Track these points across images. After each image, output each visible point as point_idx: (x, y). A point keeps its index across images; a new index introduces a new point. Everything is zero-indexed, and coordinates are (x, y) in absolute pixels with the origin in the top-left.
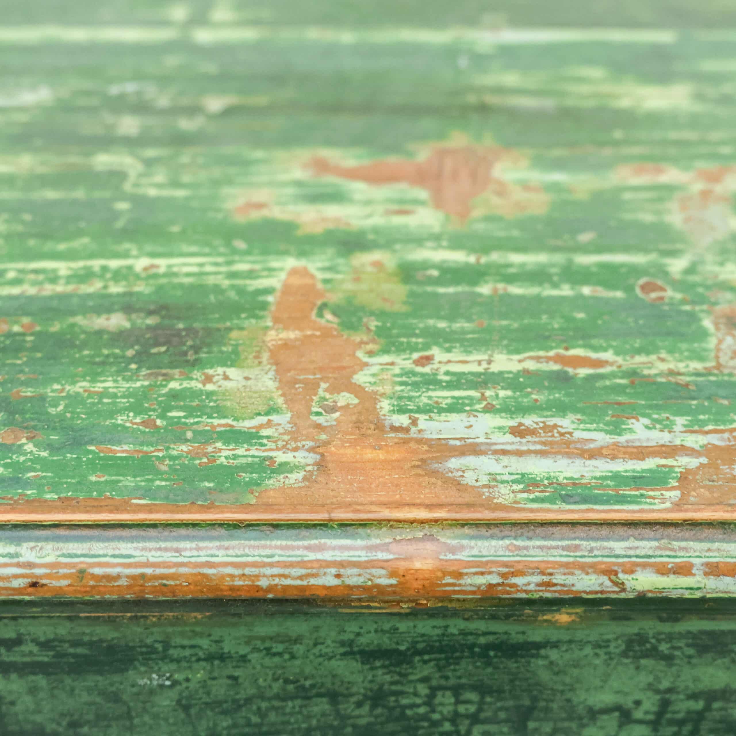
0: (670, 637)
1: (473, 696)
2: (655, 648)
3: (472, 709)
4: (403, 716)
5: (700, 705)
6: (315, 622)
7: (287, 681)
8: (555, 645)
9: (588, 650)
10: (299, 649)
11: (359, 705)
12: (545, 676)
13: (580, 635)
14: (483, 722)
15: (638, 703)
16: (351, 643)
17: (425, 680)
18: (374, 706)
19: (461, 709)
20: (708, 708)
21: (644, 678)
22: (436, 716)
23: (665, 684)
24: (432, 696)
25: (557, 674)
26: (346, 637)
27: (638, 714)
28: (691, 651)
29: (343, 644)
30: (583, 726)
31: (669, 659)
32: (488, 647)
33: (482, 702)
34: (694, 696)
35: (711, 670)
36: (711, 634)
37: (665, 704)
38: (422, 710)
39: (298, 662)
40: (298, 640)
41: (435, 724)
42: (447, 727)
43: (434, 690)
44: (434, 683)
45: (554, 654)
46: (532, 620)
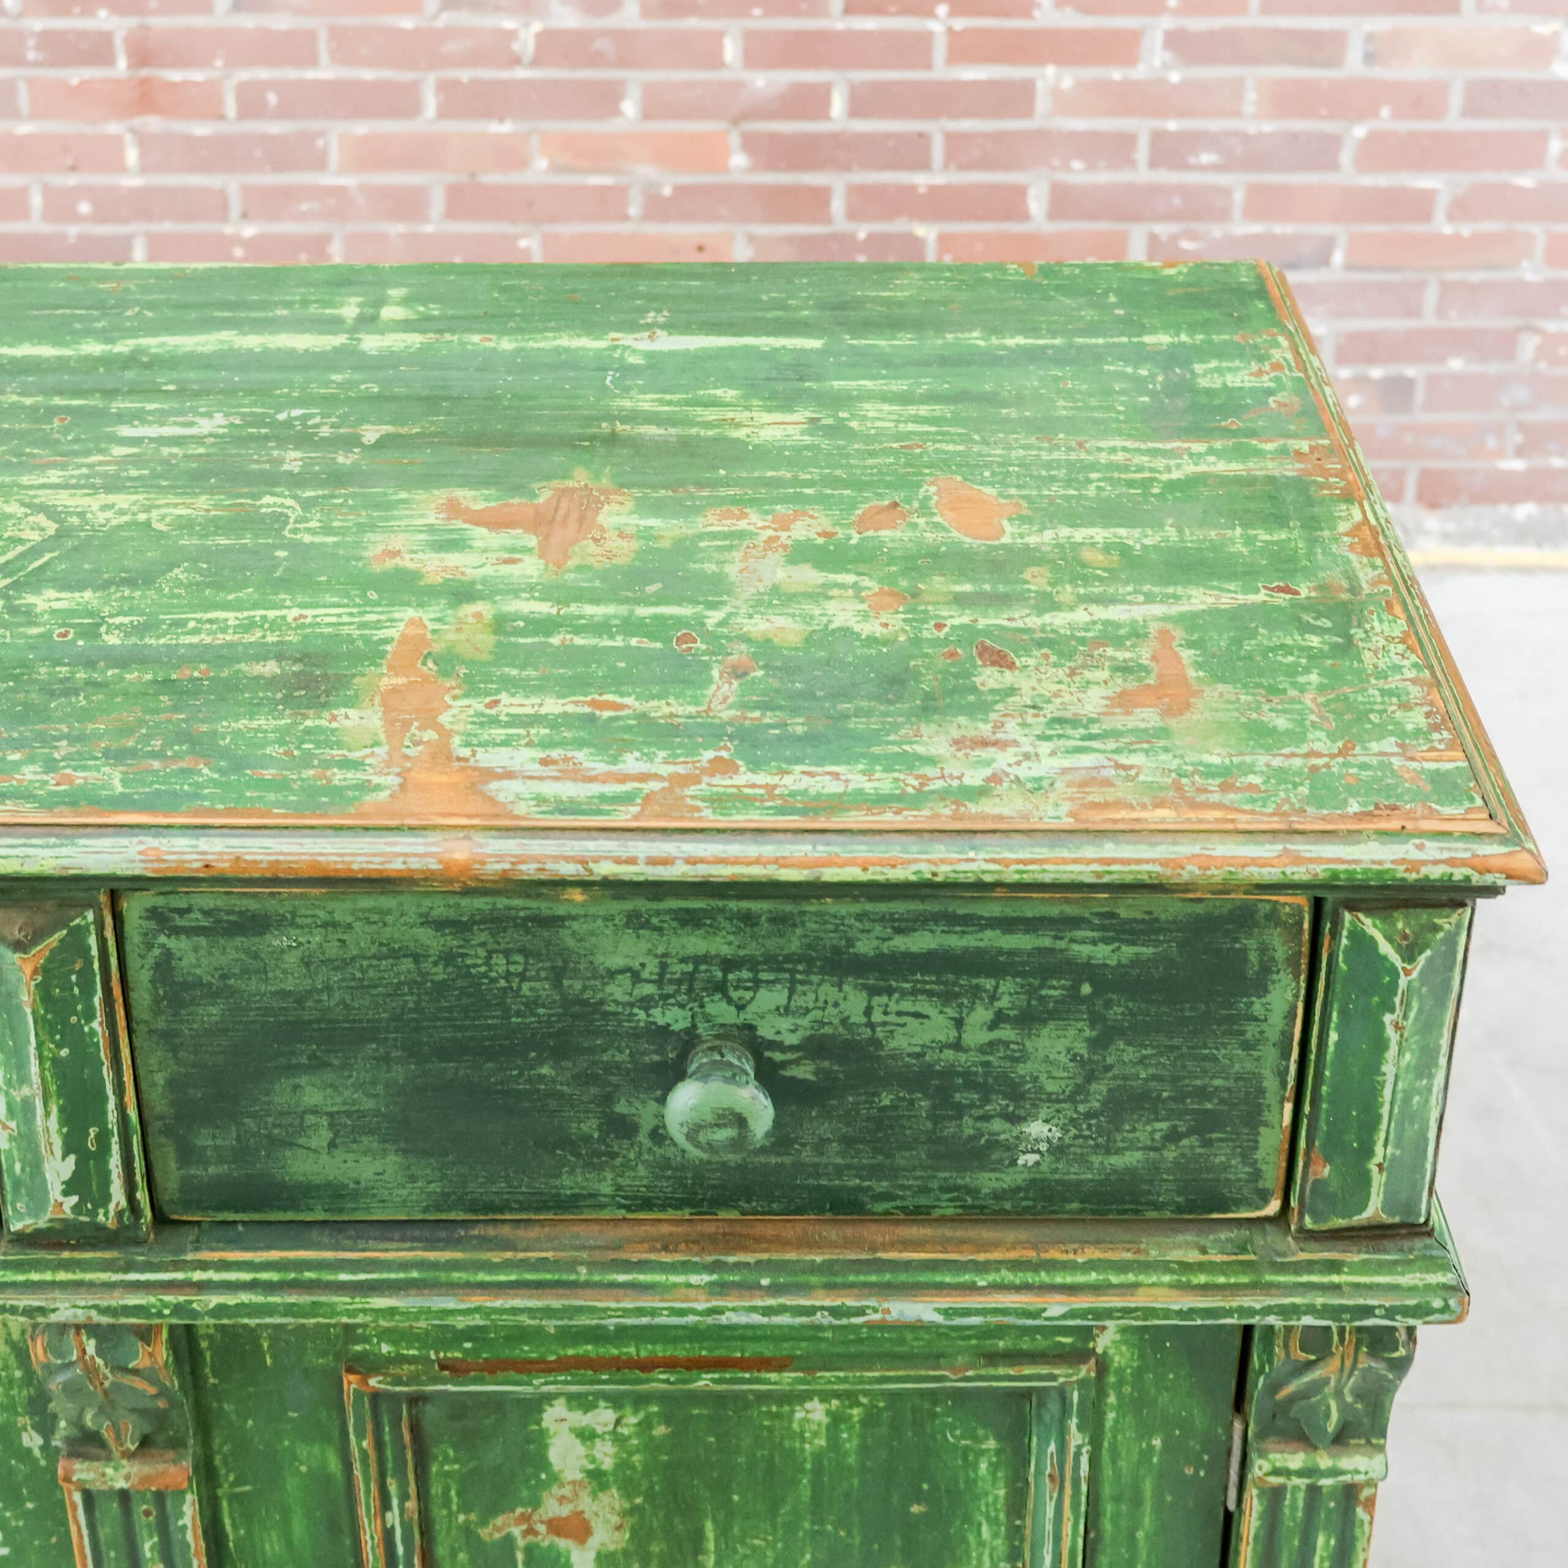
0: (658, 913)
1: (519, 958)
2: (648, 921)
3: (520, 969)
4: (469, 975)
5: (690, 968)
6: (401, 898)
7: (381, 944)
8: (574, 918)
9: (599, 922)
10: (390, 919)
11: (435, 963)
12: (570, 942)
13: (592, 911)
14: (530, 980)
15: (643, 965)
16: (427, 915)
17: (483, 944)
18: (446, 966)
19: (512, 968)
20: (696, 970)
21: (644, 946)
22: (493, 974)
23: (660, 950)
24: (489, 958)
25: (580, 940)
26: (424, 910)
27: (645, 975)
28: (675, 924)
29: (421, 915)
30: (604, 984)
31: (659, 930)
32: (526, 919)
33: (526, 963)
34: (684, 960)
35: (693, 939)
36: (687, 910)
37: (663, 966)
38: (483, 969)
39: (388, 929)
40: (389, 912)
41: (493, 981)
42: (503, 983)
43: (490, 953)
44: (490, 947)
45: (575, 925)
46: (556, 899)
